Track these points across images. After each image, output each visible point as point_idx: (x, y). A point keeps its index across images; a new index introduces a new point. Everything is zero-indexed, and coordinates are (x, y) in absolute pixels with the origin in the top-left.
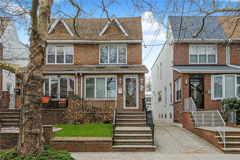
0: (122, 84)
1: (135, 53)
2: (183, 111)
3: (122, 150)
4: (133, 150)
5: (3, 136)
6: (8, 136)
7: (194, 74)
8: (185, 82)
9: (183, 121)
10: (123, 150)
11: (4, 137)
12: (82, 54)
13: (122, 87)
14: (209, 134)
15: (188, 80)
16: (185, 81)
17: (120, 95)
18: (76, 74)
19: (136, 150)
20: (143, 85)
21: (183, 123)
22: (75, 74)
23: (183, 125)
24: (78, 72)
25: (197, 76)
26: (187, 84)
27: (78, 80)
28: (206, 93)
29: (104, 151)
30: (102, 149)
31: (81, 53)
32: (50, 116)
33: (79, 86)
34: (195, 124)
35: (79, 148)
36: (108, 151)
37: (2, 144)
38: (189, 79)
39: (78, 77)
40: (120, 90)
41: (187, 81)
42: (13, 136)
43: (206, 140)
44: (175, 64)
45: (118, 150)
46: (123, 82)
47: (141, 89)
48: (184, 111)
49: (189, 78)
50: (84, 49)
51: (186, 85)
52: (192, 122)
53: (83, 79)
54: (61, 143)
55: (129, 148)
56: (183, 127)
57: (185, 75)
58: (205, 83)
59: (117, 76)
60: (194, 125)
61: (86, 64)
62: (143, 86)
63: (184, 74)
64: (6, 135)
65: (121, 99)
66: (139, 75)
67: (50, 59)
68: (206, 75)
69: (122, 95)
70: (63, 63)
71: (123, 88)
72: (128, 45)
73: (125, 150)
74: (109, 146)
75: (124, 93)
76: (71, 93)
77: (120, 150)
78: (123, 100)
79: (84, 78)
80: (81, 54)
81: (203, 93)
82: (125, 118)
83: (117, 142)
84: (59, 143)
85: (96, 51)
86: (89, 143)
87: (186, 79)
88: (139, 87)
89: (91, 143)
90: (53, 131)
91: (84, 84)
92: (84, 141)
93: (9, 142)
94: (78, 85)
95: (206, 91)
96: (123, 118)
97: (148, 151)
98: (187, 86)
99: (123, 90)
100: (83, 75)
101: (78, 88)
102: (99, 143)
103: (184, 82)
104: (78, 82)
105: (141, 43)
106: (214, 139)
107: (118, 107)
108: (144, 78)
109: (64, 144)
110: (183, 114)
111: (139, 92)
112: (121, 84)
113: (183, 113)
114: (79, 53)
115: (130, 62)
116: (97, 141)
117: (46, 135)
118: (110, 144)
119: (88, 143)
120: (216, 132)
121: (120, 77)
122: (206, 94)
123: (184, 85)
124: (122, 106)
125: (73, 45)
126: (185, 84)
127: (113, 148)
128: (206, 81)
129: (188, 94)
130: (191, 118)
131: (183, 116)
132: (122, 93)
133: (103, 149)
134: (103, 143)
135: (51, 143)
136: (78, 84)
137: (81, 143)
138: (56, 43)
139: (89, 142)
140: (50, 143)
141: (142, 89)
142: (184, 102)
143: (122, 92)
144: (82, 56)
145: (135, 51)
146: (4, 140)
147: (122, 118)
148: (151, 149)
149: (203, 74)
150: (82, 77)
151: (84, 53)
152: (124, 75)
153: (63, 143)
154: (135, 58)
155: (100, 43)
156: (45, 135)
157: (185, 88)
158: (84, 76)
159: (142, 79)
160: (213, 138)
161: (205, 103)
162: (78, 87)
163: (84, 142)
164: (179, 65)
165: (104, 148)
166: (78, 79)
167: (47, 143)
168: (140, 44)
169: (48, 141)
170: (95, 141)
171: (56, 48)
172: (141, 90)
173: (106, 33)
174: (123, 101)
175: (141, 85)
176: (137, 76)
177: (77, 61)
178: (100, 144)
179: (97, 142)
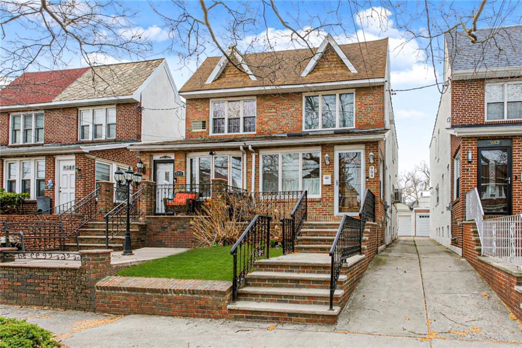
0: (331, 166)
1: (371, 106)
2: (462, 221)
3: (250, 317)
4: (278, 319)
5: (7, 272)
6: (16, 273)
7: (489, 138)
8: (468, 157)
9: (462, 243)
10: (255, 318)
11: (9, 274)
12: (272, 112)
13: (330, 172)
14: (503, 278)
15: (474, 152)
16: (467, 155)
17: (327, 188)
18: (241, 148)
19: (286, 319)
20: (374, 166)
21: (462, 248)
22: (239, 148)
23: (462, 252)
24: (245, 143)
25: (495, 141)
26: (472, 159)
27: (247, 160)
28: (516, 180)
29: (209, 317)
30: (204, 312)
31: (270, 111)
32: (178, 230)
33: (249, 172)
34: (481, 250)
35: (154, 307)
36: (217, 318)
37: (6, 290)
38: (478, 150)
39: (247, 154)
40: (326, 178)
41: (472, 155)
42: (25, 272)
43: (498, 294)
44: (455, 124)
45: (242, 317)
46: (333, 160)
47: (370, 174)
48: (465, 220)
49: (478, 148)
50: (275, 104)
51: (470, 162)
52: (474, 245)
53: (256, 157)
54: (117, 292)
55: (268, 313)
56: (462, 254)
57: (468, 140)
58: (516, 156)
59: (321, 149)
60: (477, 253)
61: (279, 132)
62: (375, 168)
63: (465, 139)
64: (13, 271)
65: (329, 196)
66: (366, 145)
67: (218, 126)
68: (517, 139)
69: (331, 188)
70: (239, 132)
71: (333, 174)
72: (356, 91)
73: (258, 318)
74: (222, 304)
75: (335, 184)
76: (217, 184)
77: (247, 317)
78: (333, 197)
79: (259, 154)
80: (270, 114)
81: (509, 179)
82: (321, 236)
83: (248, 294)
84: (113, 292)
85: (296, 106)
86: (175, 295)
87: (470, 149)
88: (367, 170)
89: (181, 295)
90: (112, 263)
91: (258, 168)
92: (165, 291)
93: (18, 286)
94: (247, 170)
95: (517, 175)
96: (317, 236)
97: (316, 321)
98: (473, 166)
99: (333, 177)
100: (256, 149)
101: (247, 175)
102: (198, 296)
103: (465, 157)
104: (247, 164)
105: (383, 86)
106: (513, 295)
107: (324, 213)
108: (376, 151)
109: (124, 295)
110: (462, 226)
111: (366, 181)
112: (329, 165)
113: (463, 224)
114: (266, 111)
115: (361, 124)
116: (193, 292)
117: (87, 272)
118: (224, 301)
119: (173, 296)
120: (518, 276)
121: (328, 150)
122: (517, 182)
123: (466, 163)
124: (331, 210)
125: (255, 97)
126: (468, 159)
127: (229, 310)
128: (517, 152)
129: (475, 183)
130: (474, 236)
131: (463, 231)
132: (330, 184)
133: (206, 311)
134: (206, 296)
135: (97, 291)
136: (247, 168)
137: (160, 294)
138: (225, 95)
139: (175, 292)
140: (95, 291)
141: (373, 175)
142: (464, 200)
143: (332, 182)
144: (271, 117)
145: (371, 102)
146: (9, 281)
147: (314, 236)
148: (323, 318)
149: (511, 136)
150: (253, 152)
151: (274, 111)
152: (336, 147)
153: (120, 292)
154: (371, 115)
155: (304, 91)
156: (84, 272)
157: (468, 170)
158: (259, 151)
159: (371, 154)
160: (512, 291)
161: (515, 202)
162: (247, 172)
163: (164, 293)
164: (464, 125)
165: (209, 308)
166: (247, 157)
167: (90, 292)
168: (381, 87)
169: (91, 287)
170: (189, 290)
171: (226, 104)
172: (371, 177)
173: (315, 70)
174: (333, 200)
175: (370, 166)
176: (363, 147)
177: (263, 126)
178: (200, 299)
179: (194, 294)
